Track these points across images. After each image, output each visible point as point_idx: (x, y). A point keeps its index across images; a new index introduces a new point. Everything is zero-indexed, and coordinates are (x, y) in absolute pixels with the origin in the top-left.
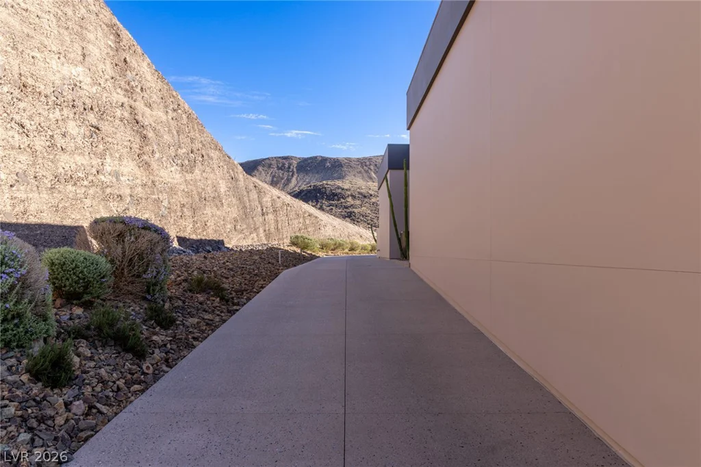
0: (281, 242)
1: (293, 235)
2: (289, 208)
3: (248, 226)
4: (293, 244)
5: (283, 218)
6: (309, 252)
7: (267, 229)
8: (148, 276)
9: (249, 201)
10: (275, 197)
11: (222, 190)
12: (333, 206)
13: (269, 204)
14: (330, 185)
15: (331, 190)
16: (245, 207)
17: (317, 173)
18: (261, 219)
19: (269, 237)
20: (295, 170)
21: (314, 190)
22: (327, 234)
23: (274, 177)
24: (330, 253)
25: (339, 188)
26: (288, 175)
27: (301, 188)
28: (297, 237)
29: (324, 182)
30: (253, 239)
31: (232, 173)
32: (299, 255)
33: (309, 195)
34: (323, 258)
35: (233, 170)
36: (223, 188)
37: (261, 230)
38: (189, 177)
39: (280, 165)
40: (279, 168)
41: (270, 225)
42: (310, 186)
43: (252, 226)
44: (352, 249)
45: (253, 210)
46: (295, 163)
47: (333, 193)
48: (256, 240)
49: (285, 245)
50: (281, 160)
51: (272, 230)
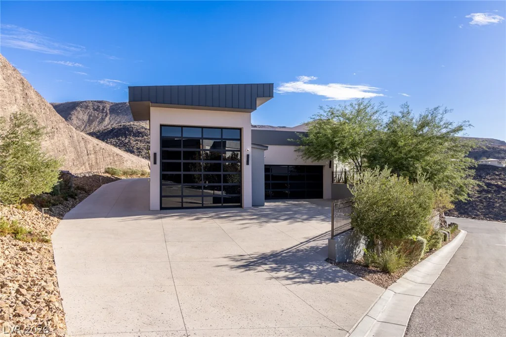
0: (99, 170)
1: (107, 167)
2: (104, 151)
3: (80, 163)
4: (106, 172)
5: (100, 157)
6: (116, 176)
7: (91, 163)
8: (69, 185)
9: (80, 148)
10: (95, 145)
11: (66, 145)
12: (138, 141)
13: (92, 149)
14: (136, 125)
15: (137, 129)
16: (78, 152)
17: (127, 115)
18: (87, 157)
19: (92, 168)
20: (108, 111)
21: (123, 129)
22: (128, 166)
23: (90, 116)
24: (129, 177)
25: (143, 128)
26: (103, 115)
27: (113, 126)
28: (109, 168)
29: (132, 123)
30: (82, 169)
31: (70, 133)
32: (110, 178)
33: (119, 132)
34: (124, 179)
35: (71, 132)
36: (67, 143)
37: (87, 164)
38: (52, 141)
39: (96, 108)
40: (94, 110)
41: (92, 161)
42: (121, 126)
43: (82, 162)
44: (143, 175)
45: (82, 153)
46: (108, 106)
47: (138, 132)
48: (84, 170)
49: (101, 172)
50: (96, 104)
51: (94, 164)
